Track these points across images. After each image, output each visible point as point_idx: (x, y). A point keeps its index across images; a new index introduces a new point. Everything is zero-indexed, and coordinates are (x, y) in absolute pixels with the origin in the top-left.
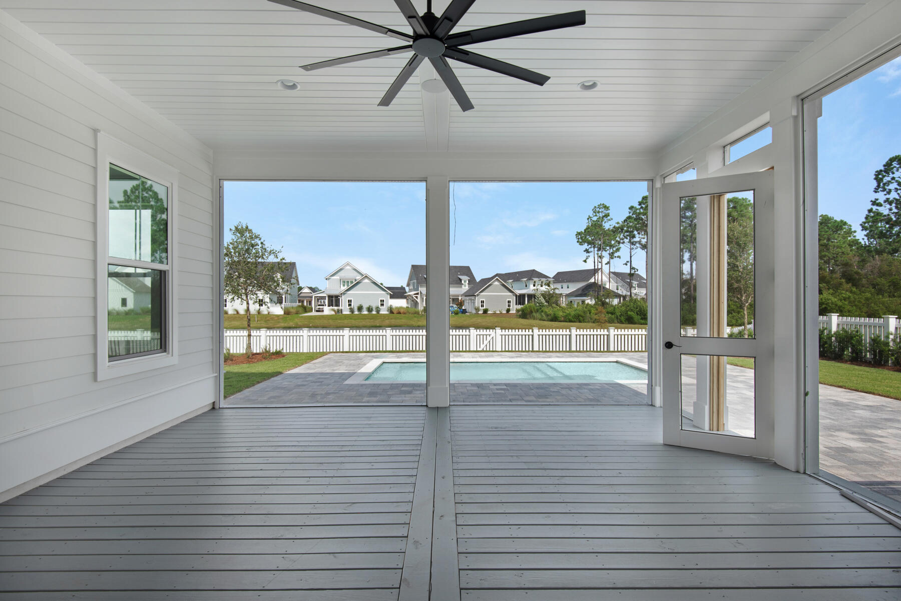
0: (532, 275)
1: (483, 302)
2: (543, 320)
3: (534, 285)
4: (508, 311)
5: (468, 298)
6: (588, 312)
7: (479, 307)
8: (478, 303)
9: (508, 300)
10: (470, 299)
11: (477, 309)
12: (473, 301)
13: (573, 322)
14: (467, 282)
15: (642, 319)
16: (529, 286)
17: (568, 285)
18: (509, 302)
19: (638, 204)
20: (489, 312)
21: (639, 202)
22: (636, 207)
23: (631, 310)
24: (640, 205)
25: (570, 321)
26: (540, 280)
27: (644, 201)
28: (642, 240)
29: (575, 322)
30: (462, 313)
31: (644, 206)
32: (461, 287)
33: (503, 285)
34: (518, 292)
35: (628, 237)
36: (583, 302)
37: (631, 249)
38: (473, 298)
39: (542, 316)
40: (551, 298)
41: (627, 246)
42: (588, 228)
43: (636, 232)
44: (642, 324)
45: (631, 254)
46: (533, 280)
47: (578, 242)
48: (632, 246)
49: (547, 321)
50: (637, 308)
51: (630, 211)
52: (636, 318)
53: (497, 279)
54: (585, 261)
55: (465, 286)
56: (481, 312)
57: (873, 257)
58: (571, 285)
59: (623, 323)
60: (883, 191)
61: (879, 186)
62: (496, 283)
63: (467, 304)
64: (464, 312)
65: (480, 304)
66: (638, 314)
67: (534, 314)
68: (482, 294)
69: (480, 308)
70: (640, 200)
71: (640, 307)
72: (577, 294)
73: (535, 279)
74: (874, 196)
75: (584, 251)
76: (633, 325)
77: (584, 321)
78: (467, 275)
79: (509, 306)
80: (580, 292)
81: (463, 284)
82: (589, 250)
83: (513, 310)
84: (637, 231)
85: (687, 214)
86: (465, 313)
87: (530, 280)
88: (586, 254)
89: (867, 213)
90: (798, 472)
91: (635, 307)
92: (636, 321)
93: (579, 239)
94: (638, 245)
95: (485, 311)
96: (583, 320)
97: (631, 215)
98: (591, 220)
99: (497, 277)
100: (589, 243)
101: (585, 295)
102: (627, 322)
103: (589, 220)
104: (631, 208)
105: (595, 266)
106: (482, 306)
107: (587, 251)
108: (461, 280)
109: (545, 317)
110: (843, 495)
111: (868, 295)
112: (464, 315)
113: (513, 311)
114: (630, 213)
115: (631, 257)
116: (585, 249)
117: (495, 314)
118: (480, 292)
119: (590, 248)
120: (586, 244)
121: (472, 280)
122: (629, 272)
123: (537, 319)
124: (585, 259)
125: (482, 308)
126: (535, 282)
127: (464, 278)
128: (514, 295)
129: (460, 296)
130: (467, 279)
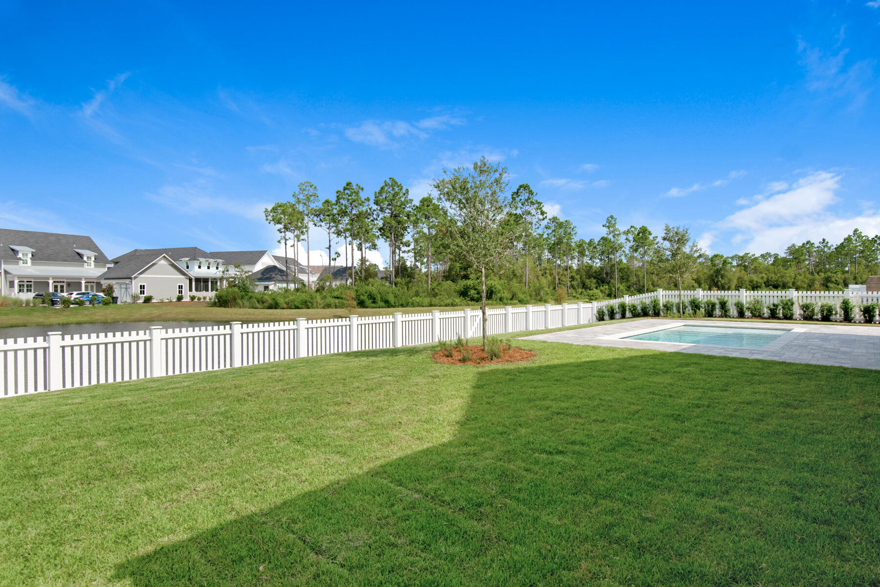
0: (196, 253)
1: (142, 287)
4: (180, 299)
7: (138, 294)
8: (135, 289)
9: (178, 285)
11: (136, 297)
14: (93, 259)
18: (180, 287)
20: (153, 301)
32: (83, 266)
33: (173, 265)
36: (266, 288)
38: (127, 281)
46: (198, 260)
52: (368, 302)
53: (164, 256)
56: (141, 301)
62: (163, 262)
64: (115, 300)
65: (139, 290)
68: (141, 276)
69: (140, 295)
73: (202, 260)
78: (88, 249)
79: (180, 292)
80: (260, 276)
81: (85, 262)
86: (116, 303)
87: (195, 260)
95: (148, 300)
99: (164, 255)
101: (269, 279)
106: (142, 292)
108: (81, 256)
112: (116, 305)
113: (186, 299)
117: (162, 303)
118: (140, 274)
121: (102, 256)
125: (142, 295)
126: (200, 263)
127: (86, 253)
128: (187, 278)
129: (83, 279)
130: (92, 254)
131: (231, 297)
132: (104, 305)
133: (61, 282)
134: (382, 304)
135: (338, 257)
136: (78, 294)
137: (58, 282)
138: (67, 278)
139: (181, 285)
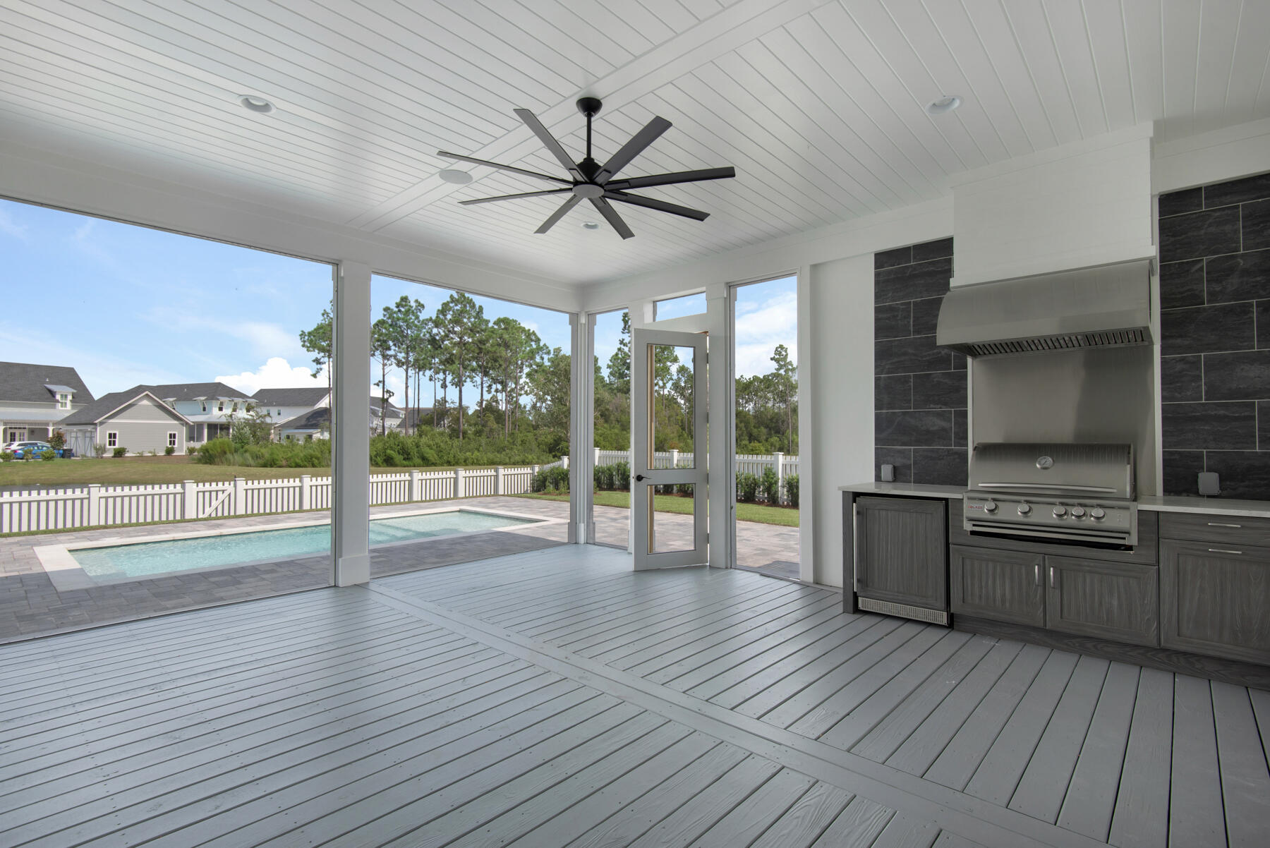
0: (216, 391)
1: (112, 436)
2: (248, 466)
3: (221, 409)
4: (169, 452)
5: (75, 428)
6: (328, 451)
7: (105, 445)
8: (101, 436)
9: (169, 433)
10: (80, 430)
11: (101, 450)
12: (88, 434)
13: (302, 467)
14: (70, 397)
15: (404, 459)
16: (211, 409)
17: (279, 411)
18: (173, 436)
19: (395, 305)
20: (126, 455)
21: (396, 303)
22: (392, 310)
23: (391, 447)
24: (397, 307)
25: (298, 466)
26: (233, 401)
27: (404, 303)
28: (398, 354)
29: (305, 466)
30: (63, 456)
31: (403, 310)
32: (54, 407)
33: (161, 407)
34: (191, 419)
35: (380, 349)
36: (310, 436)
37: (384, 365)
38: (90, 428)
39: (245, 459)
40: (258, 430)
41: (379, 360)
42: (319, 328)
43: (391, 343)
44: (405, 467)
45: (384, 372)
46: (218, 400)
47: (303, 346)
48: (386, 361)
49: (257, 467)
50: (398, 445)
51: (385, 313)
52: (398, 458)
54: (314, 376)
55: (64, 405)
56: (109, 455)
57: (615, 394)
58: (283, 410)
59: (380, 466)
60: (628, 333)
61: (625, 327)
62: (145, 402)
63: (73, 440)
64: (67, 454)
65: (108, 439)
66: (399, 453)
67: (229, 456)
68: (111, 421)
69: (108, 446)
70: (398, 300)
71: (402, 443)
72: (299, 424)
73: (222, 399)
74: (622, 336)
75: (314, 361)
76: (394, 469)
77: (320, 465)
78: (68, 384)
79: (172, 443)
80: (303, 422)
81: (58, 401)
82: (321, 361)
83: (182, 450)
84: (393, 341)
85: (456, 329)
86: (69, 457)
87: (212, 399)
88: (315, 366)
89: (616, 351)
90: (727, 568)
91: (397, 443)
92: (398, 462)
93: (304, 341)
94: (392, 359)
95: (119, 453)
96: (320, 463)
97: (385, 319)
98: (328, 316)
99: (147, 392)
100: (322, 350)
102: (385, 465)
103: (325, 316)
104: (387, 309)
105: (330, 385)
106: (112, 443)
107: (317, 361)
108: (52, 394)
109: (251, 461)
110: (762, 575)
111: (616, 431)
112: (66, 460)
113: (180, 452)
114: (385, 316)
115: (384, 376)
116: (314, 358)
117: (140, 458)
118: (109, 418)
119: (323, 357)
120: (317, 351)
121: (81, 394)
122: (381, 396)
123: (234, 465)
124: (314, 372)
125: (112, 447)
126: (222, 403)
127: (60, 390)
128: (182, 424)
129: (51, 424)
130: (69, 391)
131: (219, 450)
132: (44, 460)
133: (19, 428)
134: (418, 461)
135: (390, 396)
136: (19, 445)
137: (16, 428)
138: (30, 424)
139: (173, 433)
